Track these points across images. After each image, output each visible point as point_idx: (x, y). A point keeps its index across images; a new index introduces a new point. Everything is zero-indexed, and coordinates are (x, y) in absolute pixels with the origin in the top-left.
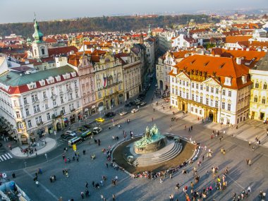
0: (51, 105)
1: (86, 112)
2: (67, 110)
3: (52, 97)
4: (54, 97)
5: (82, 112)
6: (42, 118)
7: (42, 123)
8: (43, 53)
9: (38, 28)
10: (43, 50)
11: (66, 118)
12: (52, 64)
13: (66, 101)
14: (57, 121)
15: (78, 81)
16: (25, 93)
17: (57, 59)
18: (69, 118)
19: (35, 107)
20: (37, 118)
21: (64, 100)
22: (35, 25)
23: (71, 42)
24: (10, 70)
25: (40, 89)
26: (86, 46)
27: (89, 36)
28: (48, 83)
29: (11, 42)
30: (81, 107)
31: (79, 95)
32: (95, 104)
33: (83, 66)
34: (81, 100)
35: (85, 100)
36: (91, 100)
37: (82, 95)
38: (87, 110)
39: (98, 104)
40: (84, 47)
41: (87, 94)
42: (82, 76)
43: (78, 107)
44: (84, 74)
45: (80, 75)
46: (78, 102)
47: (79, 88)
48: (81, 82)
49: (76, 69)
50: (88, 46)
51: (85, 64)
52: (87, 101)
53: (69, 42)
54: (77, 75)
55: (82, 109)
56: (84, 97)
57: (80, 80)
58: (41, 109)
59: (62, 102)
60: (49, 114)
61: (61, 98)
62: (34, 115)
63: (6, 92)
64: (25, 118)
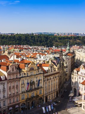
1: (10, 110)
5: (7, 110)
15: (6, 83)
23: (4, 52)
27: (19, 48)
30: (7, 105)
31: (6, 96)
32: (18, 104)
33: (11, 71)
34: (7, 100)
35: (10, 100)
36: (15, 100)
37: (8, 96)
38: (11, 108)
39: (20, 104)
40: (14, 57)
41: (12, 95)
42: (10, 80)
43: (4, 105)
44: (12, 79)
45: (8, 79)
46: (4, 101)
47: (6, 90)
48: (8, 85)
49: (6, 73)
50: (17, 56)
51: (13, 70)
52: (12, 101)
53: (3, 52)
54: (6, 79)
55: (7, 108)
56: (10, 97)
57: (7, 83)
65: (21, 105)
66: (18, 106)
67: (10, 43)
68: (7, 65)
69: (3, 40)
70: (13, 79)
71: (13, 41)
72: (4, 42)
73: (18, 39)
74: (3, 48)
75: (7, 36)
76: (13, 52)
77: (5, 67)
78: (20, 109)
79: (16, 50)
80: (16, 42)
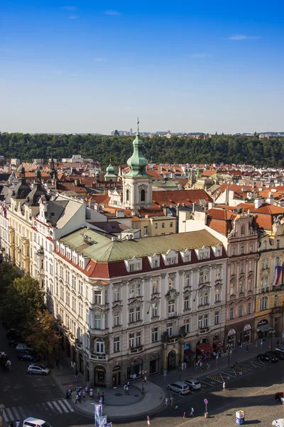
0: (163, 313)
1: (229, 338)
2: (194, 327)
3: (168, 295)
4: (172, 295)
5: (223, 336)
6: (143, 336)
7: (140, 347)
8: (143, 198)
10: (143, 193)
11: (189, 345)
12: (160, 223)
13: (194, 306)
14: (171, 348)
15: (224, 266)
16: (119, 279)
18: (194, 346)
19: (131, 310)
20: (131, 336)
21: (191, 306)
22: (136, 141)
23: (194, 182)
24: (89, 226)
25: (148, 274)
26: (231, 193)
29: (74, 171)
30: (223, 322)
31: (222, 298)
32: (251, 322)
33: (239, 235)
34: (224, 309)
35: (232, 309)
36: (245, 311)
37: (228, 299)
38: (232, 332)
39: (256, 322)
40: (227, 194)
41: (237, 297)
42: (234, 256)
43: (217, 323)
44: (239, 254)
45: (229, 255)
46: (217, 313)
47: (223, 282)
48: (229, 269)
49: (224, 240)
50: (235, 193)
51: (243, 232)
52: (236, 313)
53: (190, 182)
54: (224, 255)
55: (223, 329)
56: (231, 304)
57: (228, 265)
58: (142, 317)
59: (187, 308)
60: (156, 329)
61: (187, 298)
62: (127, 327)
63: (80, 269)
64: (111, 330)
65: (258, 326)
66: (249, 326)
68: (228, 219)
69: (179, 151)
70: (243, 255)
71: (206, 153)
72: (183, 155)
73: (218, 149)
74: (186, 171)
75: (192, 140)
76: (218, 183)
77: (224, 223)
78: (256, 334)
79: (224, 176)
80: (213, 155)
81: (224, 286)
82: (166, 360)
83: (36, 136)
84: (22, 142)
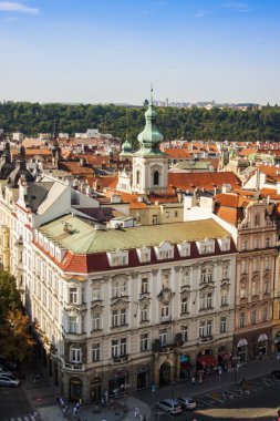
0: (154, 315)
1: (240, 349)
2: (194, 334)
3: (161, 295)
4: (166, 295)
5: (230, 347)
6: (129, 344)
7: (125, 356)
8: (156, 181)
9: (153, 121)
10: (156, 176)
11: (187, 356)
12: (172, 211)
13: (193, 310)
14: (163, 359)
15: (233, 262)
16: (99, 274)
17: (188, 201)
18: (193, 358)
19: (115, 312)
20: (114, 343)
21: (190, 309)
22: (149, 113)
23: (226, 162)
24: (74, 212)
25: (136, 269)
26: (263, 177)
27: (273, 151)
28: (159, 258)
29: (86, 148)
30: (231, 330)
31: (230, 301)
32: (268, 331)
33: (252, 226)
34: (232, 315)
35: (242, 315)
36: (259, 317)
37: (238, 303)
38: (243, 342)
39: (274, 333)
40: (258, 177)
41: (250, 301)
42: (245, 251)
43: (223, 331)
44: (251, 248)
45: (239, 249)
46: (224, 319)
47: (232, 282)
48: (239, 267)
49: (233, 231)
50: (268, 176)
51: (257, 222)
52: (248, 320)
53: (221, 163)
54: (233, 249)
55: (231, 339)
56: (242, 307)
57: (237, 261)
58: (129, 321)
59: (185, 311)
60: (146, 336)
61: (184, 300)
62: (110, 332)
63: (56, 262)
64: (89, 335)
65: (277, 336)
66: (266, 337)
67: (243, 134)
68: (240, 205)
69: (221, 125)
70: (257, 250)
71: (253, 128)
72: (226, 130)
73: (269, 124)
74: (223, 150)
75: (236, 112)
76: (254, 164)
77: (234, 211)
78: (273, 347)
79: (263, 156)
80: (262, 131)
81: (232, 287)
82: (157, 373)
83: (47, 106)
84: (29, 112)
